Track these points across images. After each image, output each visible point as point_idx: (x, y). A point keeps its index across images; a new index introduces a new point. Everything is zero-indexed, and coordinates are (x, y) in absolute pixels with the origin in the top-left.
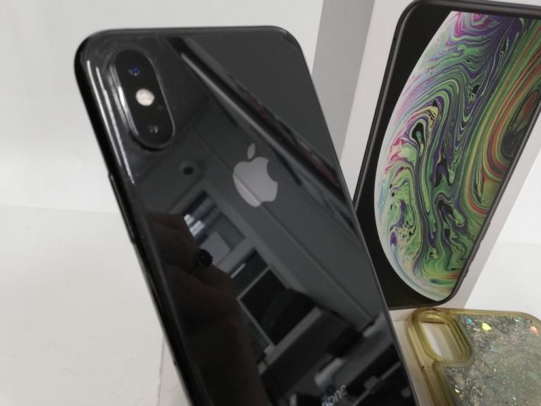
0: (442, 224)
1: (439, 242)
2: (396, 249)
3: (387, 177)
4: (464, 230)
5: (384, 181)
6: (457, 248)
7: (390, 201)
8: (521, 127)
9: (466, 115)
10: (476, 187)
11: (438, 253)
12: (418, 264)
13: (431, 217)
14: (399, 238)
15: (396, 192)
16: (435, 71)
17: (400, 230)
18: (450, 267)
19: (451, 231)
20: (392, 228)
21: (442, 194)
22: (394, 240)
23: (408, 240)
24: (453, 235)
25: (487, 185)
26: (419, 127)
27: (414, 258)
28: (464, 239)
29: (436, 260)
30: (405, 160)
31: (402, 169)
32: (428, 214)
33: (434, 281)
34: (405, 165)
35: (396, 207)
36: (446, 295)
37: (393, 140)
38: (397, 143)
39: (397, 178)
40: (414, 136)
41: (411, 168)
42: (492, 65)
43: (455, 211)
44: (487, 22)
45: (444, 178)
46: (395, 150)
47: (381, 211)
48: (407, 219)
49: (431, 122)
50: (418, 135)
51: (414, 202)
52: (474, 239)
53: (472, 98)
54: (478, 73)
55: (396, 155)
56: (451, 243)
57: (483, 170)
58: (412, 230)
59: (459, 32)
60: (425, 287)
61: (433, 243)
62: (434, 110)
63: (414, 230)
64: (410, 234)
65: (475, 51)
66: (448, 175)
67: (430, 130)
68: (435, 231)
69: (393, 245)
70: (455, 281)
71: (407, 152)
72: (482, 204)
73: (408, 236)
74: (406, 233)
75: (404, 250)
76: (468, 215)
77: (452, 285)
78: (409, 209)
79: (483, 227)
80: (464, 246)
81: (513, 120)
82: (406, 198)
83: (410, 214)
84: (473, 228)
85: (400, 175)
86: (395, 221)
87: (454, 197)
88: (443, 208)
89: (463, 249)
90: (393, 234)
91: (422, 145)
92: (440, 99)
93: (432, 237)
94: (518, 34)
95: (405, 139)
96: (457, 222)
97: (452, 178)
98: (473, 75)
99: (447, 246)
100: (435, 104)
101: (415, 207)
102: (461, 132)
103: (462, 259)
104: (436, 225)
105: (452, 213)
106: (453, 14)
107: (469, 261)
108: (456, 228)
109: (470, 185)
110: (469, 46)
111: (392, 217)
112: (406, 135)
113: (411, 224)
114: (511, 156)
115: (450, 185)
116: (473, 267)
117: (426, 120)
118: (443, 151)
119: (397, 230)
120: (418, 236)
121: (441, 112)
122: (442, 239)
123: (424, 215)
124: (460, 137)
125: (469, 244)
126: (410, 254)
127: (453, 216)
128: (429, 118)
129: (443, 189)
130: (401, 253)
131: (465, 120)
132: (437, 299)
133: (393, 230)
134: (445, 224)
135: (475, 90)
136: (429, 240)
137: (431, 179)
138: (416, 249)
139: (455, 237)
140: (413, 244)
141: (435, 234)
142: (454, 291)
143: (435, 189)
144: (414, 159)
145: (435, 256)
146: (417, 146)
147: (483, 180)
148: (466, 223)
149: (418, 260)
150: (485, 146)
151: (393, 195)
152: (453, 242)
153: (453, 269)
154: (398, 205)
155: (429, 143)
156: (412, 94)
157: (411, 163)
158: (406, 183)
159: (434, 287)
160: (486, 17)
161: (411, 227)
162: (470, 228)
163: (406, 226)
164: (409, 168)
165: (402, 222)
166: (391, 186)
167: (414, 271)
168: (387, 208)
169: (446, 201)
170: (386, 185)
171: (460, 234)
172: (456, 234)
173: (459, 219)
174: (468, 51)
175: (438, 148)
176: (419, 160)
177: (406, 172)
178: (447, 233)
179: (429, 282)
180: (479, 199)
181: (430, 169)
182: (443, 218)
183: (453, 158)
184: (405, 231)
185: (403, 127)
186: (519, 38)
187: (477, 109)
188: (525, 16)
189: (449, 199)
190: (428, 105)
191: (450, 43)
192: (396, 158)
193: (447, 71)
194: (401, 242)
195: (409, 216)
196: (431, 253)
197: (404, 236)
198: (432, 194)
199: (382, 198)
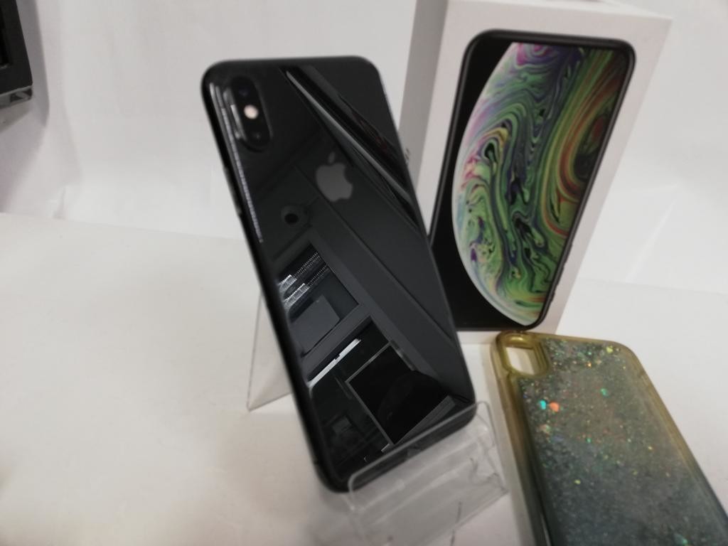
0: (522, 245)
1: (520, 261)
2: (477, 266)
3: (463, 193)
4: (544, 250)
5: (460, 197)
6: (540, 269)
7: (467, 217)
8: (592, 149)
9: (535, 136)
10: (552, 207)
11: (520, 273)
12: (500, 282)
13: (510, 236)
14: (479, 254)
15: (472, 208)
16: (503, 95)
17: (479, 246)
18: (534, 289)
19: (532, 250)
20: (471, 244)
21: (518, 212)
22: (474, 257)
23: (488, 257)
24: (533, 255)
25: (564, 205)
26: (491, 147)
27: (496, 277)
28: (546, 259)
29: (519, 280)
30: (479, 177)
31: (477, 186)
32: (506, 232)
33: (519, 303)
34: (479, 182)
35: (474, 224)
36: (534, 319)
37: (467, 158)
38: (470, 161)
39: (473, 195)
40: (486, 155)
41: (485, 184)
42: (555, 90)
43: (534, 230)
44: (547, 52)
45: (519, 196)
46: (469, 167)
47: (460, 227)
48: (485, 236)
49: (501, 143)
50: (490, 154)
51: (491, 219)
52: (557, 260)
53: (540, 121)
54: (543, 98)
55: (470, 173)
56: (532, 263)
57: (558, 191)
58: (491, 247)
59: (521, 61)
60: (510, 309)
61: (514, 262)
62: (504, 131)
63: (494, 247)
64: (490, 251)
65: (538, 78)
66: (522, 194)
67: (501, 150)
68: (514, 249)
69: (474, 262)
70: (542, 304)
71: (480, 170)
72: (562, 225)
73: (488, 253)
74: (486, 250)
75: (485, 268)
76: (547, 234)
77: (539, 309)
78: (486, 225)
79: (564, 248)
80: (547, 267)
81: (584, 142)
82: (483, 215)
84: (555, 249)
85: (476, 192)
86: (474, 237)
87: (531, 216)
88: (521, 227)
89: (546, 271)
90: (473, 250)
91: (495, 165)
92: (509, 121)
93: (513, 255)
94: (578, 63)
95: (478, 157)
96: (537, 242)
97: (527, 197)
98: (538, 100)
99: (529, 266)
100: (503, 126)
101: (493, 224)
102: (532, 152)
103: (546, 281)
104: (515, 243)
105: (530, 232)
106: (513, 46)
107: (554, 284)
108: (536, 247)
109: (546, 204)
110: (532, 74)
111: (470, 234)
112: (479, 153)
113: (490, 240)
114: (586, 177)
115: (525, 203)
116: (559, 290)
117: (496, 140)
118: (515, 170)
119: (476, 246)
120: (498, 255)
121: (510, 133)
122: (524, 260)
123: (502, 233)
124: (531, 157)
125: (552, 265)
126: (492, 272)
127: (532, 235)
128: (499, 138)
129: (518, 208)
130: (483, 270)
131: (535, 141)
132: (525, 323)
133: (473, 246)
134: (524, 243)
135: (542, 113)
136: (509, 260)
137: (506, 197)
138: (498, 267)
139: (537, 257)
140: (494, 261)
141: (515, 253)
142: (541, 316)
143: (511, 207)
144: (487, 176)
145: (518, 276)
146: (490, 165)
147: (559, 200)
148: (546, 243)
149: (500, 279)
150: (557, 167)
151: (470, 211)
152: (535, 262)
153: (538, 292)
154: (476, 222)
155: (501, 162)
156: (483, 115)
157: (485, 181)
158: (482, 201)
159: (520, 310)
160: (545, 48)
161: (490, 244)
162: (551, 249)
163: (485, 243)
164: (483, 186)
165: (480, 239)
166: (468, 202)
167: (497, 290)
168: (465, 224)
169: (524, 220)
170: (463, 201)
171: (540, 254)
172: (537, 254)
173: (538, 239)
174: (531, 78)
175: (510, 167)
176: (493, 178)
177: (481, 189)
178: (527, 252)
179: (513, 304)
180: (557, 219)
181: (504, 188)
182: (522, 237)
183: (526, 178)
184: (485, 248)
185: (475, 147)
186: (581, 66)
187: (546, 130)
188: (583, 47)
189: (526, 217)
190: (497, 126)
191: (513, 71)
192: (470, 176)
193: (513, 96)
194: (482, 259)
195: (488, 233)
196: (513, 273)
197: (484, 253)
198: (509, 212)
199: (460, 214)
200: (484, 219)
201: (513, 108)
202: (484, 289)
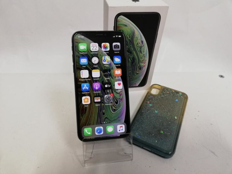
0: (129, 47)
1: (128, 42)
2: (141, 39)
3: (146, 59)
5: (147, 58)
7: (145, 53)
11: (128, 37)
12: (133, 33)
13: (133, 49)
14: (141, 43)
17: (141, 45)
18: (121, 31)
22: (142, 42)
26: (140, 69)
29: (127, 35)
30: (142, 63)
31: (143, 61)
32: (134, 50)
33: (126, 26)
34: (142, 62)
36: (119, 18)
37: (145, 66)
38: (144, 66)
40: (141, 68)
45: (132, 59)
46: (145, 64)
50: (140, 68)
51: (138, 53)
53: (130, 75)
55: (144, 64)
58: (137, 45)
59: (136, 84)
60: (129, 23)
61: (130, 41)
62: (137, 72)
65: (132, 82)
66: (131, 60)
67: (138, 69)
70: (118, 25)
74: (139, 44)
75: (139, 38)
77: (118, 23)
82: (140, 54)
83: (139, 50)
85: (143, 59)
86: (143, 48)
88: (130, 52)
90: (143, 44)
92: (137, 74)
97: (130, 59)
98: (131, 78)
100: (138, 73)
101: (138, 52)
104: (131, 47)
106: (137, 85)
111: (144, 49)
112: (143, 68)
118: (134, 65)
120: (135, 43)
121: (136, 72)
123: (135, 49)
124: (130, 68)
126: (137, 37)
129: (131, 57)
131: (130, 71)
132: (122, 16)
133: (143, 45)
136: (132, 41)
137: (135, 59)
138: (135, 39)
140: (136, 41)
141: (130, 44)
144: (140, 63)
146: (140, 66)
149: (134, 35)
151: (144, 55)
154: (142, 52)
155: (137, 67)
156: (142, 75)
157: (141, 62)
158: (141, 58)
159: (125, 23)
160: (131, 86)
161: (138, 46)
165: (141, 47)
167: (134, 31)
169: (130, 54)
170: (146, 57)
174: (133, 82)
176: (139, 63)
177: (142, 60)
178: (126, 44)
179: (128, 25)
183: (131, 64)
184: (139, 45)
185: (144, 69)
193: (136, 79)
194: (140, 41)
195: (139, 49)
196: (130, 37)
197: (139, 43)
198: (134, 56)
199: (146, 54)
200: (140, 53)
201: (136, 77)
202: (138, 31)
